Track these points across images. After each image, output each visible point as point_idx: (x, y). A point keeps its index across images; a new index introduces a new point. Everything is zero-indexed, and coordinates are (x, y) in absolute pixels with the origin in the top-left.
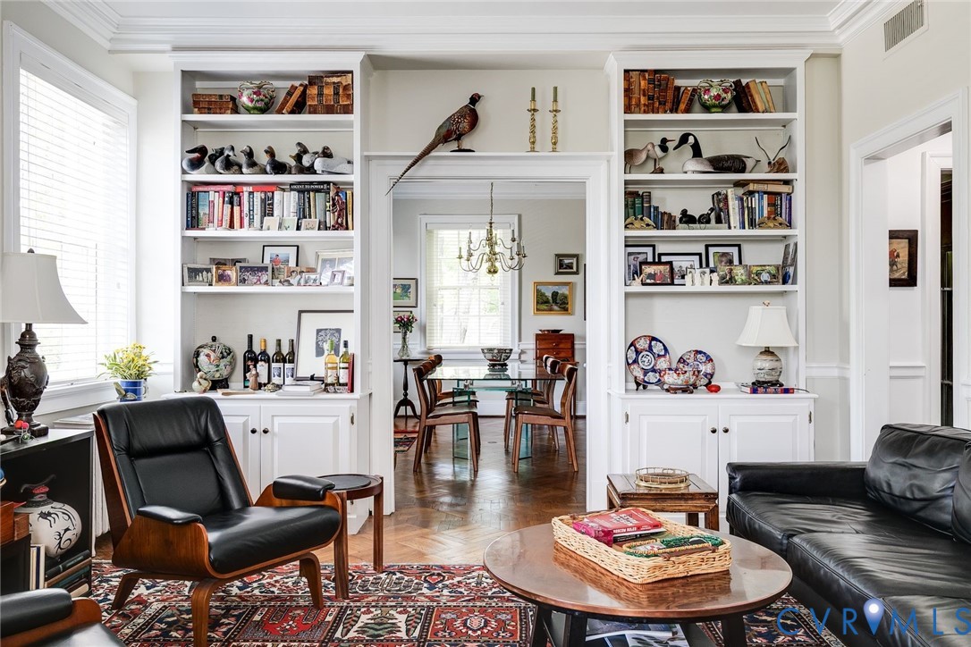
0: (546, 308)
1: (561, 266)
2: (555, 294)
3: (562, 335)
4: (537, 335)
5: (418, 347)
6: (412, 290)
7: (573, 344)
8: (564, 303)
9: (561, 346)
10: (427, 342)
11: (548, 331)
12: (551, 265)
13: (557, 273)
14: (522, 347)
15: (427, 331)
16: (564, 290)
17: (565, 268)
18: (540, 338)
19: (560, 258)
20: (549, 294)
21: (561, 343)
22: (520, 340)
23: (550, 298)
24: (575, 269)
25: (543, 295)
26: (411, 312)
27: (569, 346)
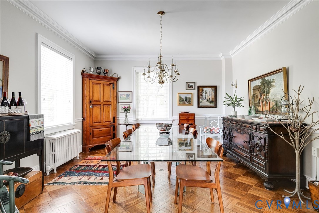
0: (182, 103)
1: (188, 86)
2: (186, 98)
3: (189, 114)
4: (180, 114)
5: (133, 118)
6: (130, 96)
7: (194, 117)
8: (190, 101)
9: (190, 118)
10: (136, 116)
11: (184, 112)
12: (184, 86)
13: (187, 89)
14: (173, 118)
15: (136, 112)
16: (189, 96)
17: (190, 88)
18: (181, 115)
19: (188, 83)
20: (184, 98)
21: (189, 117)
22: (172, 116)
23: (184, 99)
24: (194, 88)
25: (181, 98)
26: (130, 105)
27: (193, 118)
